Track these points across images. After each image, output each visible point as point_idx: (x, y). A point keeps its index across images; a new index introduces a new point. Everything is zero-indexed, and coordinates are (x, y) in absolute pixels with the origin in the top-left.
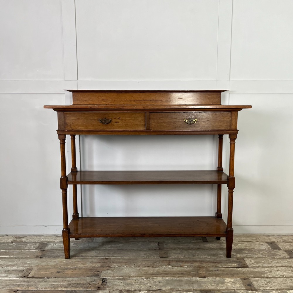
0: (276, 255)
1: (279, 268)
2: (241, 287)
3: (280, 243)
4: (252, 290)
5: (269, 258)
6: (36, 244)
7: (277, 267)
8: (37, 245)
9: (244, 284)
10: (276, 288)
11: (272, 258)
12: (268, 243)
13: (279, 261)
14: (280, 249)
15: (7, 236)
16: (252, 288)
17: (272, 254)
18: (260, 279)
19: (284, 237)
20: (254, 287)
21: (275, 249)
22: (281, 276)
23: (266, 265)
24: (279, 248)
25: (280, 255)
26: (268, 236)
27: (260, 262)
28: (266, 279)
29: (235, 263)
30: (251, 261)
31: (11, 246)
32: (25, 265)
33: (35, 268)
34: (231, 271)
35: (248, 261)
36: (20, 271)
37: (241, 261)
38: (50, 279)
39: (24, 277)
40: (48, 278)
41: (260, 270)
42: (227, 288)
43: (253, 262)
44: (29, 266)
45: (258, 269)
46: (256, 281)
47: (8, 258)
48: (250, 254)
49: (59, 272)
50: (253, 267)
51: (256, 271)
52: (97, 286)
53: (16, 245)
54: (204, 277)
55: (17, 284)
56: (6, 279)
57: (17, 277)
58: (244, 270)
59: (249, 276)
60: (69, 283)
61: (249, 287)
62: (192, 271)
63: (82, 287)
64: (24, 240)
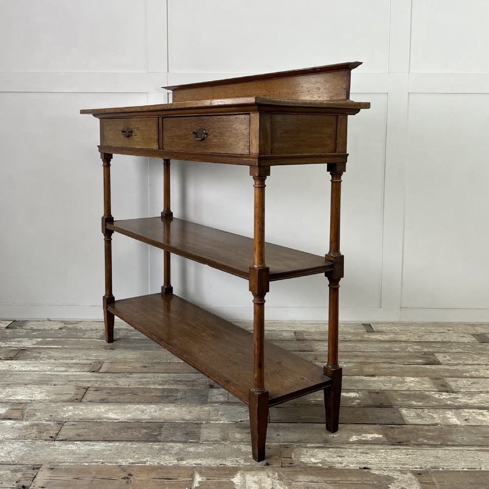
4: (447, 392)
5: (475, 354)
6: (99, 332)
7: (487, 365)
8: (101, 333)
9: (434, 384)
10: (485, 390)
11: (479, 353)
12: (474, 335)
15: (50, 320)
16: (449, 389)
18: (460, 379)
20: (451, 389)
21: (485, 343)
23: (470, 363)
26: (473, 325)
27: (460, 359)
28: (470, 379)
29: (420, 359)
30: (446, 357)
31: (60, 334)
32: (90, 358)
33: (106, 361)
34: (414, 368)
35: (440, 357)
36: (86, 364)
37: (430, 356)
38: (134, 375)
39: (94, 372)
40: (131, 373)
41: (460, 368)
42: (409, 388)
43: (448, 358)
44: (96, 359)
45: (458, 367)
46: (455, 381)
47: (60, 348)
48: (443, 347)
49: (145, 367)
50: (448, 364)
51: (453, 370)
52: (208, 383)
53: (68, 333)
54: (373, 376)
55: (85, 379)
56: (66, 373)
57: (82, 372)
58: (434, 367)
59: (442, 375)
60: (165, 379)
61: (443, 388)
62: (353, 369)
63: (185, 384)
64: (80, 326)
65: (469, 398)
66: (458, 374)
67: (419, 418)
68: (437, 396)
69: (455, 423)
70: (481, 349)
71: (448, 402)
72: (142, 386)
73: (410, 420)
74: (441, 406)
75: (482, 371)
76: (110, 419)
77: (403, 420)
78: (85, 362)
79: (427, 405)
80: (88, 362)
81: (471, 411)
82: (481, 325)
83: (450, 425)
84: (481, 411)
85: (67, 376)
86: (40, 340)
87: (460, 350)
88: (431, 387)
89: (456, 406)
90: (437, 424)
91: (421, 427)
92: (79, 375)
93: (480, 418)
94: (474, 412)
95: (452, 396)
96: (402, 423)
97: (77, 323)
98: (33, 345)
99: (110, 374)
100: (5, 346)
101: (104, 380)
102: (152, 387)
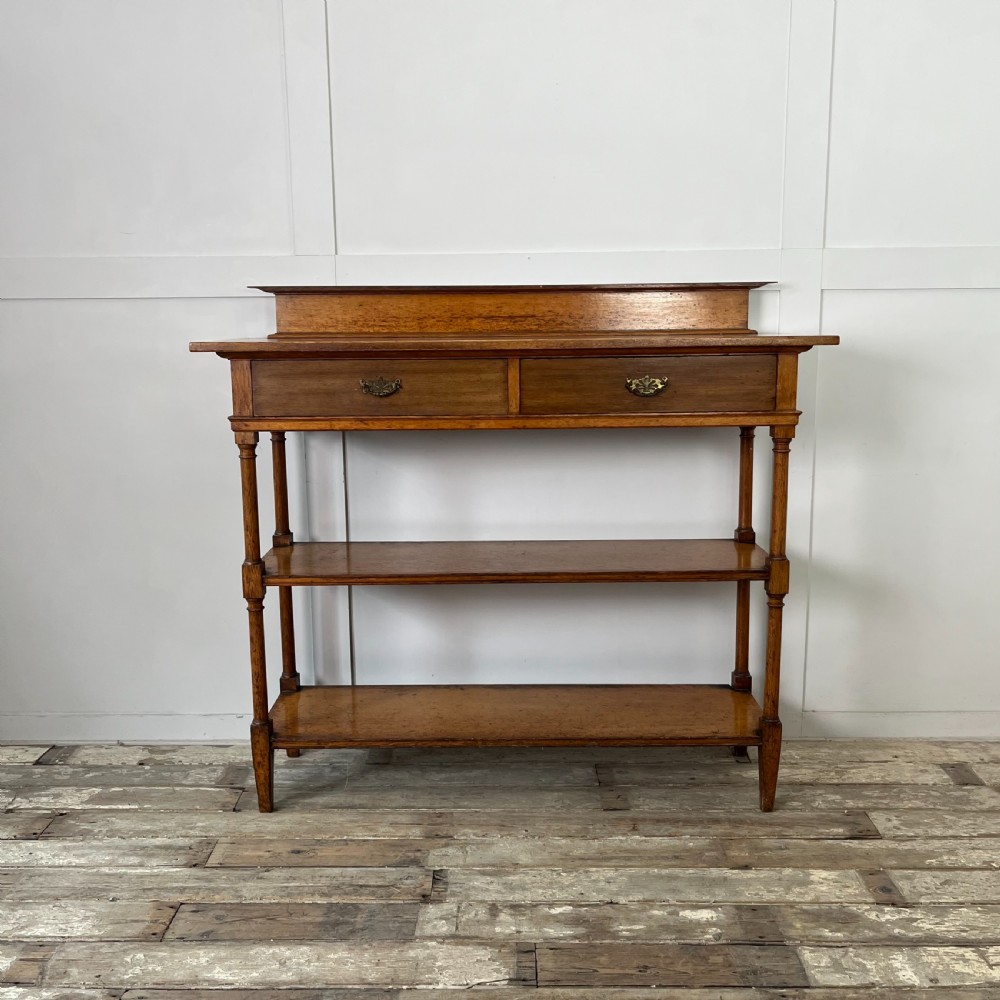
0: (968, 801)
1: (977, 841)
3: (982, 767)
4: (893, 905)
5: (948, 812)
6: (214, 771)
7: (971, 837)
8: (219, 772)
9: (868, 885)
10: (970, 899)
11: (955, 810)
12: (944, 766)
13: (979, 821)
14: (983, 784)
15: (122, 745)
16: (896, 899)
17: (957, 798)
18: (918, 873)
19: (995, 747)
20: (901, 898)
21: (967, 784)
22: (984, 862)
23: (938, 833)
24: (978, 779)
25: (981, 804)
26: (944, 744)
27: (918, 824)
28: (938, 873)
29: (839, 827)
30: (890, 820)
31: (138, 775)
32: (192, 832)
33: (223, 839)
34: (827, 848)
35: (879, 821)
36: (181, 848)
37: (860, 819)
38: (275, 873)
39: (195, 866)
40: (268, 868)
41: (918, 846)
42: (817, 897)
43: (896, 822)
44: (204, 834)
45: (914, 843)
46: (908, 878)
47: (136, 810)
48: (885, 798)
49: (299, 852)
50: (895, 838)
51: (906, 850)
52: (418, 891)
53: (153, 774)
54: (746, 867)
55: (175, 885)
56: (140, 871)
57: (172, 866)
58: (868, 845)
59: (885, 863)
60: (334, 882)
61: (885, 897)
62: (708, 850)
63: (373, 894)
64: (177, 757)
65: (938, 920)
66: (915, 861)
67: (837, 972)
68: (873, 916)
69: (910, 982)
70: (960, 800)
71: (896, 931)
72: (287, 900)
73: (818, 977)
74: (880, 940)
75: (961, 852)
76: (216, 982)
77: (805, 977)
78: (181, 842)
79: (854, 937)
80: (186, 842)
81: (942, 950)
82: (959, 743)
83: (900, 988)
84: (961, 951)
85: (141, 876)
86: (97, 790)
87: (918, 803)
88: (861, 894)
89: (911, 940)
90: (873, 985)
91: (841, 991)
92: (165, 874)
93: (959, 967)
94: (947, 954)
95: (903, 915)
96: (804, 983)
97: (174, 751)
98: (82, 803)
99: (226, 872)
100: (27, 806)
101: (213, 885)
102: (308, 900)
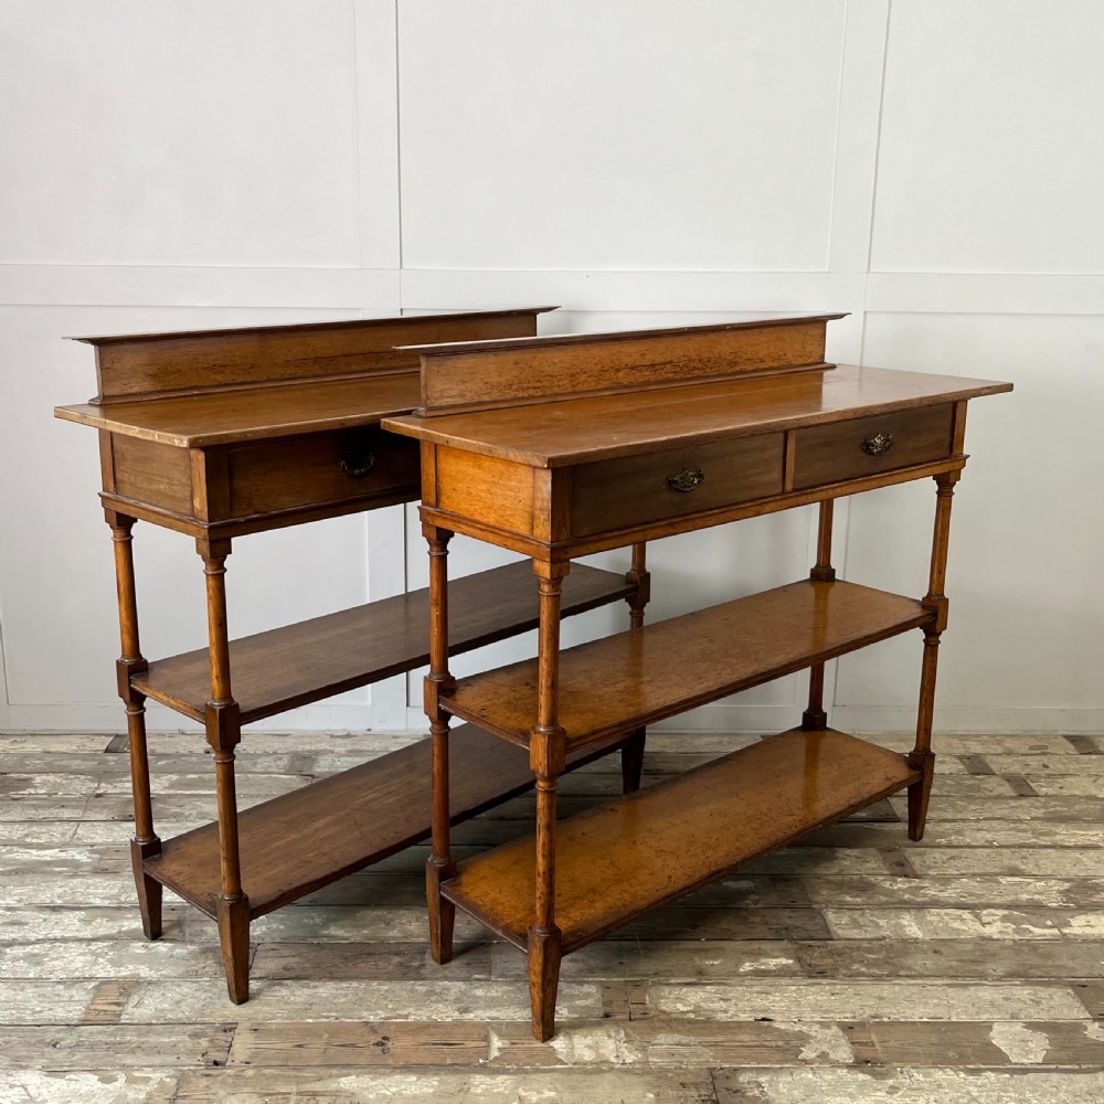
0: (979, 789)
1: (983, 824)
2: (879, 868)
3: (995, 758)
4: (906, 876)
5: (960, 799)
6: (280, 759)
7: (978, 820)
8: (285, 761)
9: (885, 861)
10: (971, 871)
11: (967, 797)
12: (961, 758)
13: (986, 806)
14: (994, 774)
15: (183, 734)
16: (908, 870)
17: (969, 786)
18: (929, 850)
19: (1008, 740)
20: (913, 870)
21: (979, 774)
22: (987, 841)
23: (949, 817)
24: (990, 770)
25: (990, 791)
26: (963, 737)
28: (946, 850)
29: (864, 812)
35: (898, 807)
37: (882, 806)
41: (932, 829)
42: (841, 870)
46: (920, 855)
58: (886, 827)
59: (900, 843)
61: (900, 870)
65: (942, 888)
66: (927, 841)
67: (854, 928)
68: (887, 885)
69: (915, 936)
70: (972, 788)
71: (906, 896)
73: (840, 932)
74: (892, 903)
75: (968, 833)
76: (334, 937)
77: (828, 932)
79: (871, 901)
81: (943, 911)
82: (977, 736)
83: (906, 940)
84: (959, 912)
86: (175, 777)
87: (935, 791)
89: (918, 903)
90: (884, 938)
91: (858, 943)
93: (956, 925)
94: (947, 914)
95: (913, 884)
96: (828, 937)
98: (165, 788)
100: (114, 791)
